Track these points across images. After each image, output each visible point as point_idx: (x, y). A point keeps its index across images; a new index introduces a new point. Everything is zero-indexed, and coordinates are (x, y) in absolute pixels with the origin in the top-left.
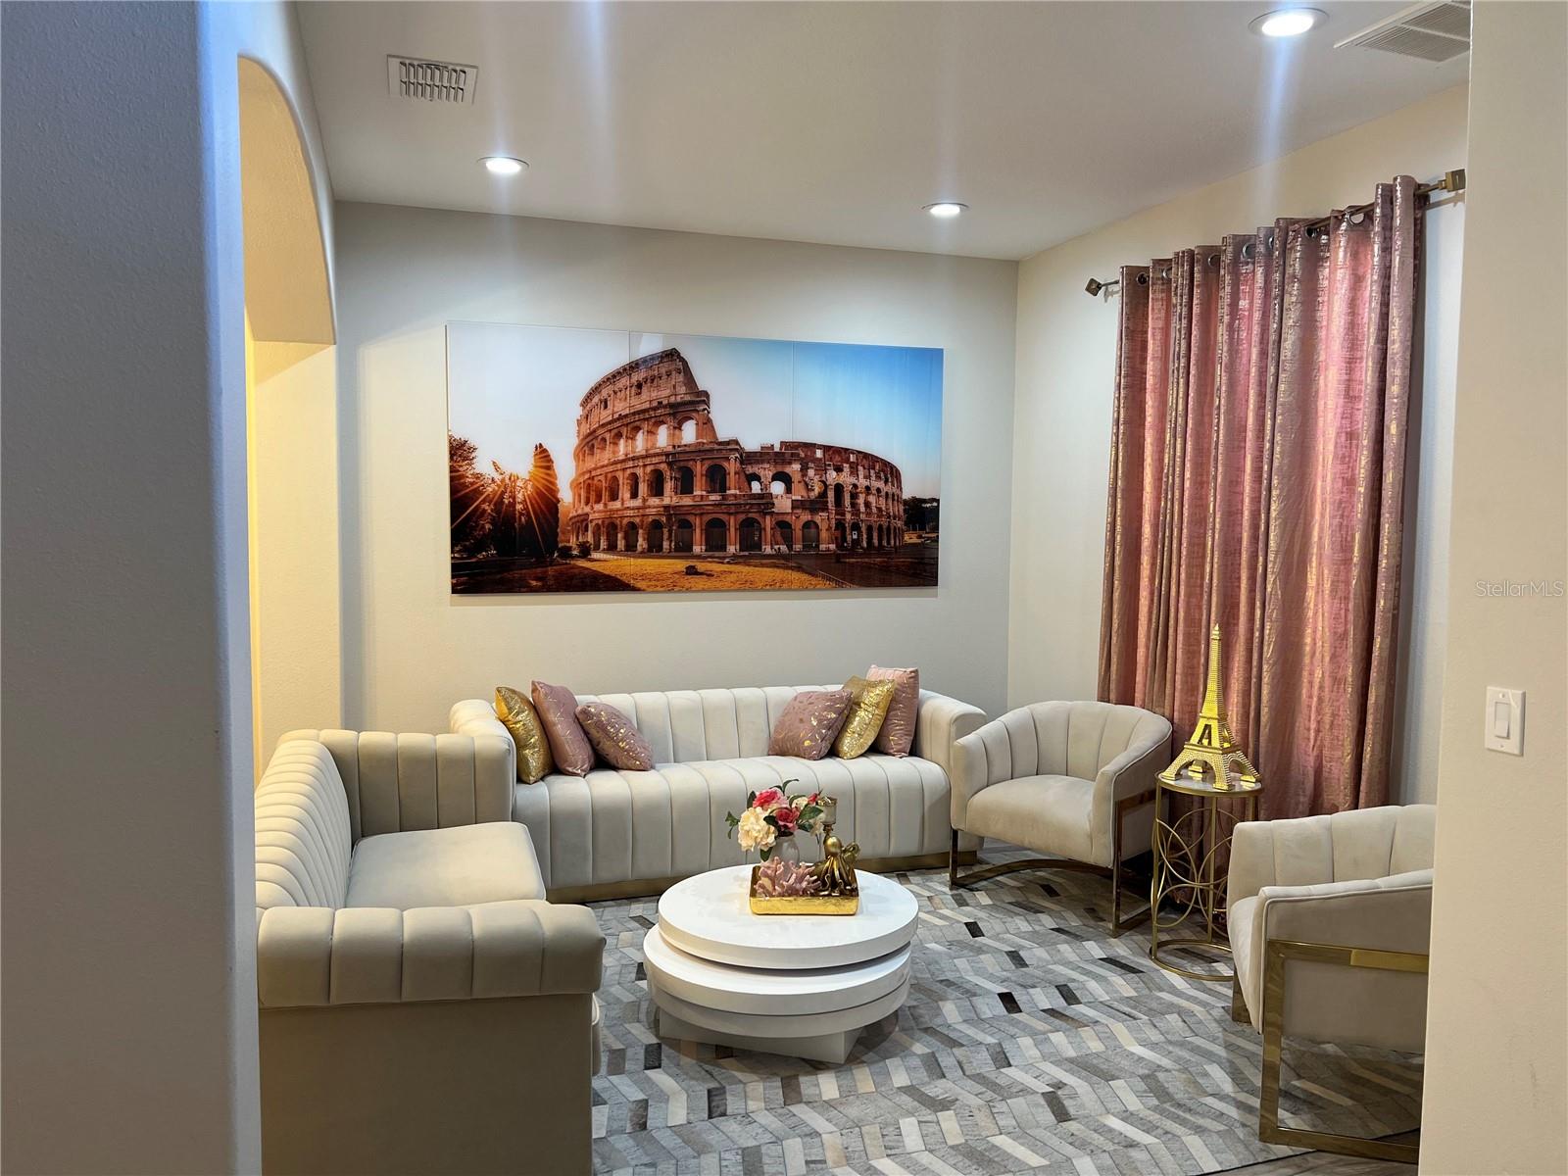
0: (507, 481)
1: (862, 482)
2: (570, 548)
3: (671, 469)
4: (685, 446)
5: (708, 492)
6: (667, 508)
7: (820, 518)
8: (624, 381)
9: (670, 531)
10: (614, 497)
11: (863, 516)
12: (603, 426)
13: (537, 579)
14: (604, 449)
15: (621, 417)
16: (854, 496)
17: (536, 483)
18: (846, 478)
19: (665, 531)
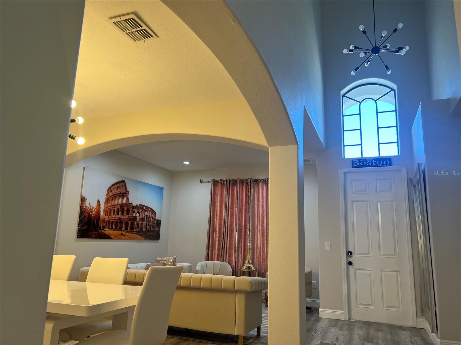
0: (91, 208)
1: (151, 215)
2: (101, 227)
3: (121, 209)
4: (124, 203)
5: (126, 215)
6: (119, 218)
7: (144, 223)
8: (115, 186)
9: (119, 224)
10: (110, 215)
11: (150, 223)
12: (110, 197)
13: (94, 235)
14: (110, 202)
15: (114, 195)
16: (149, 218)
17: (97, 210)
18: (148, 214)
19: (118, 224)
